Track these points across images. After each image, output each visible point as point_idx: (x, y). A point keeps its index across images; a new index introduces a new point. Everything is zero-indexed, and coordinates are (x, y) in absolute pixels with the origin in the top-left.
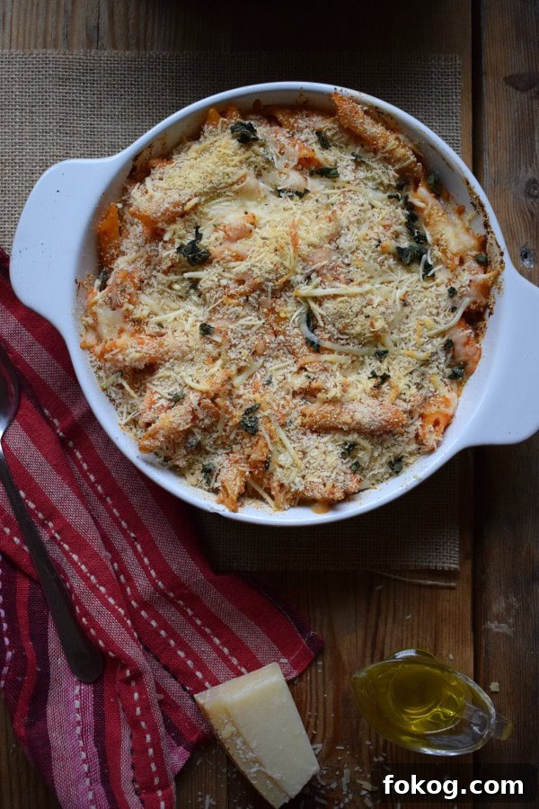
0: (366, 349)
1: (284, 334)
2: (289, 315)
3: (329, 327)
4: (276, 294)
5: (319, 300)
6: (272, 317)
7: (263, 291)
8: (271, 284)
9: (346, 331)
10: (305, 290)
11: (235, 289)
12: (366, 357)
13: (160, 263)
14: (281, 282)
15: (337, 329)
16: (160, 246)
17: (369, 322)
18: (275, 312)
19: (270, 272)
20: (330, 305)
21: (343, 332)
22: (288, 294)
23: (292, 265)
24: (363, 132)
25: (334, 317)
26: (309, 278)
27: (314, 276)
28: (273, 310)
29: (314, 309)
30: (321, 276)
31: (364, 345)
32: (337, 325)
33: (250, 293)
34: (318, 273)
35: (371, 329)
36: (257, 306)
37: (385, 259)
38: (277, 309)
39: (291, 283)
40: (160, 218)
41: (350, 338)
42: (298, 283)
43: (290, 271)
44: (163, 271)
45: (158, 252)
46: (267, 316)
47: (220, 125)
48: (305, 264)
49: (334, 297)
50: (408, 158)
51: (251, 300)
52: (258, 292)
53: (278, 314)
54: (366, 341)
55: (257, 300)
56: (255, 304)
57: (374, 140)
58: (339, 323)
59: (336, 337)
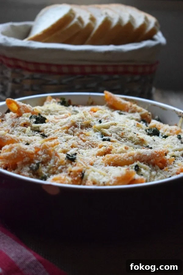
0: (137, 146)
1: (88, 140)
2: (90, 134)
3: (114, 134)
4: (82, 127)
5: (107, 128)
6: (81, 136)
8: (80, 123)
9: (124, 136)
10: (98, 125)
13: (20, 123)
14: (86, 122)
15: (119, 135)
16: (20, 118)
17: (136, 134)
18: (83, 133)
19: (79, 118)
20: (114, 127)
21: (122, 137)
22: (89, 128)
23: (91, 117)
24: (120, 102)
25: (116, 130)
26: (100, 122)
27: (103, 120)
28: (82, 133)
29: (104, 131)
30: (107, 119)
31: (135, 144)
32: (118, 133)
33: (69, 128)
34: (105, 119)
35: (138, 136)
36: (73, 133)
37: (140, 129)
38: (84, 132)
39: (91, 124)
40: (21, 106)
41: (126, 139)
42: (95, 124)
43: (90, 119)
44: (21, 126)
45: (19, 120)
46: (78, 136)
47: (52, 102)
48: (98, 118)
49: (115, 124)
50: (144, 111)
51: (69, 130)
52: (73, 127)
53: (85, 134)
54: (136, 142)
55: (73, 131)
56: (71, 132)
57: (126, 104)
58: (120, 133)
59: (118, 138)
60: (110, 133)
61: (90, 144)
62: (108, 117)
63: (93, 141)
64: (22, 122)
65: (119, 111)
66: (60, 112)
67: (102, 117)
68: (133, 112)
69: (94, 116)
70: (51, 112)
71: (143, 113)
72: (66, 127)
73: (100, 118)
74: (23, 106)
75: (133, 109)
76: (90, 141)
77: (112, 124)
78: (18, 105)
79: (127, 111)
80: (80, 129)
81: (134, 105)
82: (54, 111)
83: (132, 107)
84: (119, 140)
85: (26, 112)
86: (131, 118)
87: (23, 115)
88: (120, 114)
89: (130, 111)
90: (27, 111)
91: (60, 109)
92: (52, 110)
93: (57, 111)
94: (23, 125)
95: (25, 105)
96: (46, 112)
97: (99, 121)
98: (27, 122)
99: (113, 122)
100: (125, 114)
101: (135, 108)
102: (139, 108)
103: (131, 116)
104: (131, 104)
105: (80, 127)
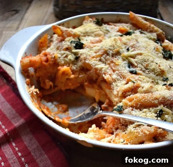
0: (158, 77)
1: (118, 70)
2: (120, 64)
3: (140, 65)
4: (113, 55)
5: (133, 57)
6: (112, 65)
7: (108, 54)
8: (111, 51)
9: (148, 67)
10: (126, 53)
11: (94, 55)
12: (159, 81)
13: (63, 47)
14: (116, 50)
15: (144, 66)
16: (63, 42)
17: (158, 65)
18: (114, 63)
19: (111, 46)
20: (139, 57)
21: (146, 68)
22: (119, 56)
23: (120, 45)
24: (142, 22)
25: (142, 61)
26: (128, 50)
27: (130, 48)
28: (112, 62)
29: (131, 60)
30: (134, 48)
31: (157, 75)
32: (143, 64)
33: (102, 55)
34: (132, 47)
35: (160, 68)
36: (105, 61)
37: (158, 53)
38: (114, 61)
39: (120, 52)
40: (65, 31)
41: (150, 71)
42: (123, 52)
43: (119, 47)
44: (64, 50)
45: (62, 44)
46: (109, 64)
47: (89, 21)
48: (126, 46)
49: (141, 54)
50: (160, 31)
51: (102, 58)
52: (105, 55)
53: (115, 63)
54: (158, 73)
55: (105, 58)
56: (104, 60)
57: (146, 24)
58: (145, 64)
59: (143, 69)
60: (136, 63)
61: (119, 75)
62: (135, 46)
63: (122, 72)
64: (64, 47)
65: (140, 30)
66: (95, 33)
67: (130, 45)
68: (151, 32)
69: (123, 43)
70: (88, 34)
71: (159, 33)
72: (100, 54)
73: (127, 45)
74: (66, 31)
75: (152, 29)
76: (119, 71)
77: (138, 54)
78: (61, 31)
79: (147, 30)
80: (111, 57)
81: (152, 26)
82: (91, 33)
83: (150, 27)
84: (144, 71)
85: (68, 37)
86: (150, 38)
87: (66, 39)
88: (141, 33)
89: (148, 30)
90: (69, 35)
91: (95, 30)
92: (89, 32)
93: (93, 32)
94: (65, 50)
95: (68, 29)
96: (84, 33)
97: (127, 48)
98: (68, 47)
99: (139, 52)
100: (144, 34)
101: (153, 28)
102: (156, 28)
103: (150, 36)
104: (150, 25)
105: (111, 55)
